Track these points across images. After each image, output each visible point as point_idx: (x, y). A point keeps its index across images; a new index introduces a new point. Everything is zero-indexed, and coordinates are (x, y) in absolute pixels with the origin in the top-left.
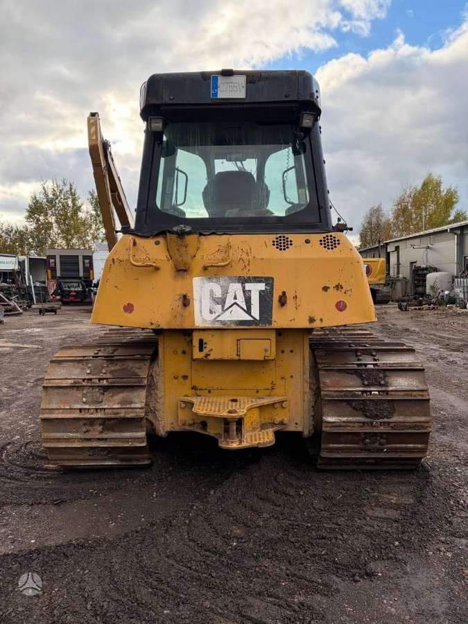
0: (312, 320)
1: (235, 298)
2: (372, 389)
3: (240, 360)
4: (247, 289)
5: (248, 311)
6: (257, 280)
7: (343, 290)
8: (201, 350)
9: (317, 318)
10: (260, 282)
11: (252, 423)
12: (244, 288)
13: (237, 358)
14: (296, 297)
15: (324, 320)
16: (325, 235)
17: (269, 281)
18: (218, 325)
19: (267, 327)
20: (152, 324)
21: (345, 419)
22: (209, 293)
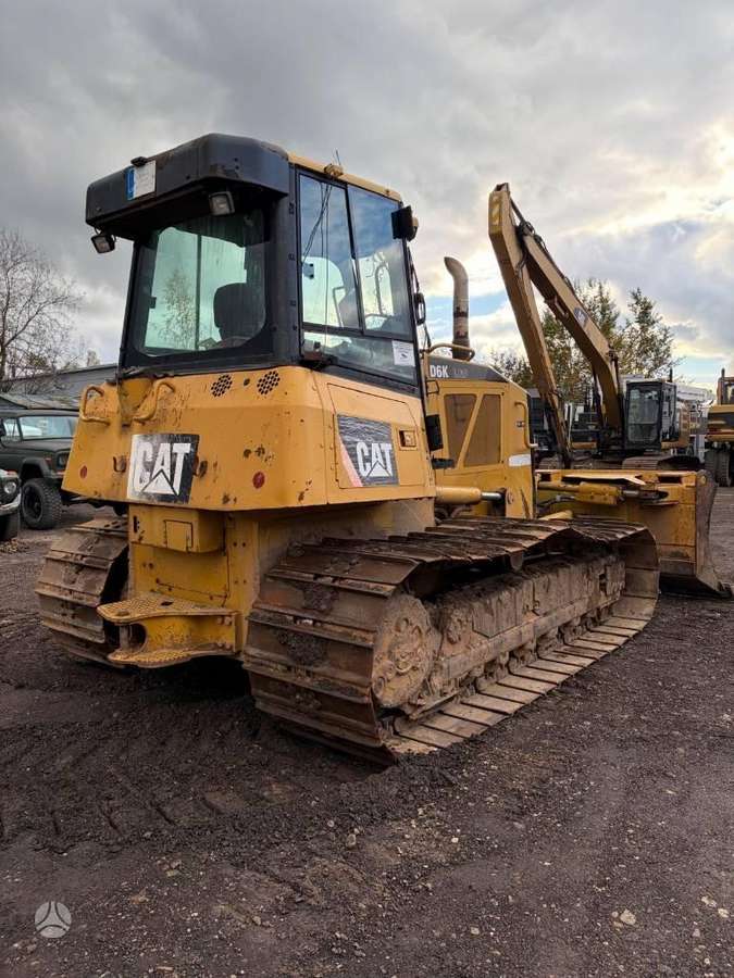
0: (226, 499)
1: (163, 464)
2: (306, 615)
3: (167, 549)
4: (175, 450)
5: (171, 483)
6: (184, 438)
7: (265, 456)
8: (135, 531)
9: (232, 497)
10: (186, 442)
11: (172, 637)
12: (172, 448)
13: (164, 546)
14: (215, 465)
15: (238, 500)
16: (267, 372)
17: (194, 440)
18: (144, 500)
19: (184, 505)
20: (96, 493)
21: (266, 654)
22: (142, 455)
